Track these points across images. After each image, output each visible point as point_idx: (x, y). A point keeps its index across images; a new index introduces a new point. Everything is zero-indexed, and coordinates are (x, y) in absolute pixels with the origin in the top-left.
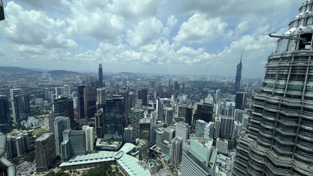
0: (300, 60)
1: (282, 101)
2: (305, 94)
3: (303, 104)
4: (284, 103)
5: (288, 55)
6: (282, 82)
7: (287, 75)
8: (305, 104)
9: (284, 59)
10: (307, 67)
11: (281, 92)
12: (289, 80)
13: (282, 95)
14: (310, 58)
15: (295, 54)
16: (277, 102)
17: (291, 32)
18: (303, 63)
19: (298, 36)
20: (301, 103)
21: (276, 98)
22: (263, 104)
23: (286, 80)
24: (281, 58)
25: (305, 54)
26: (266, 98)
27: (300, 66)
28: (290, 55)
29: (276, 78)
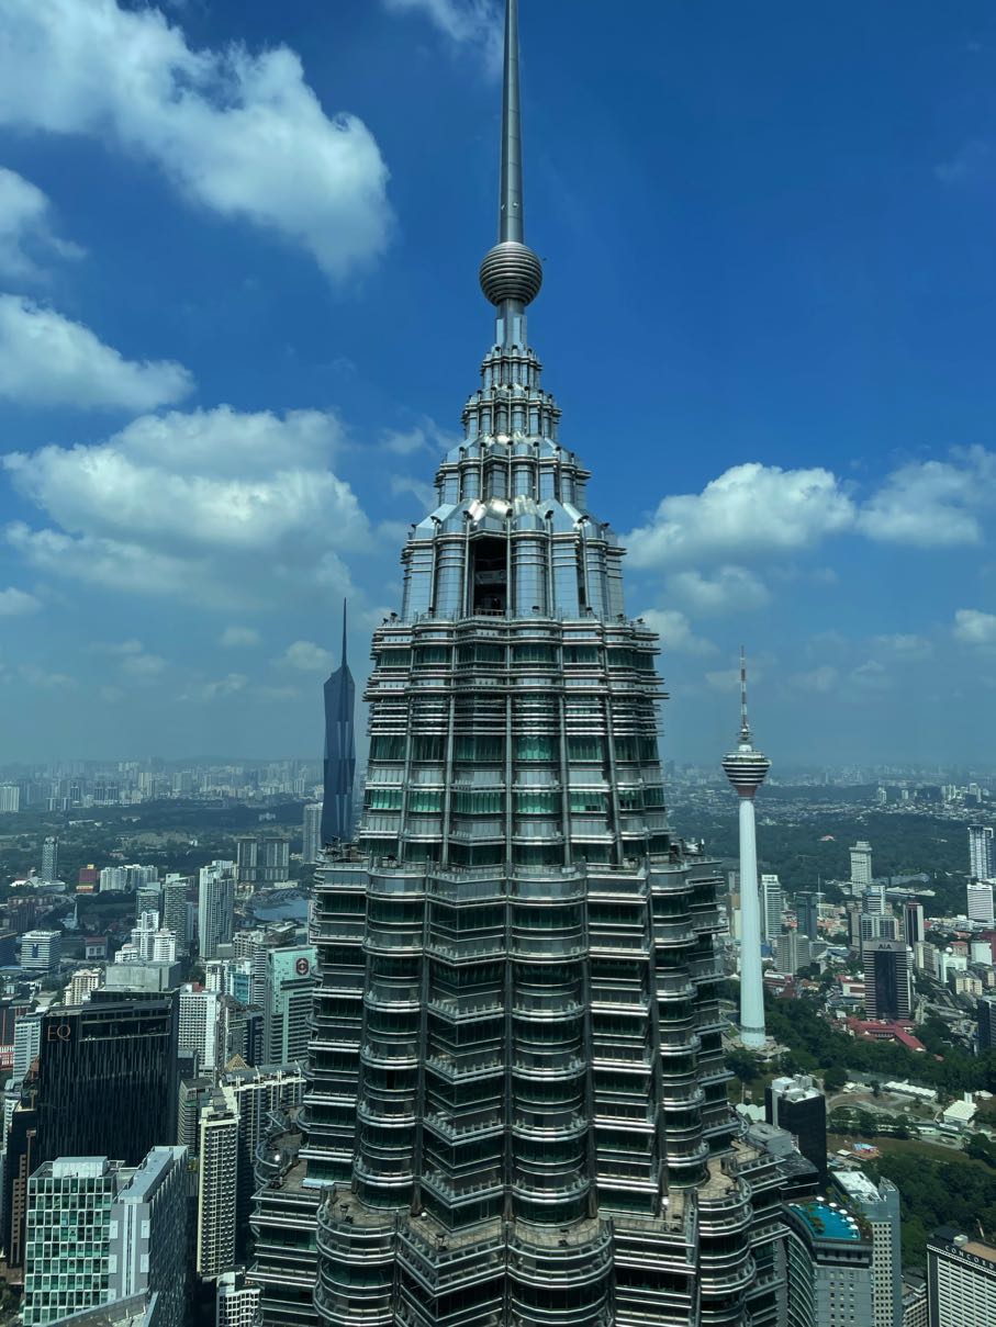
0: (479, 665)
1: (436, 885)
2: (513, 834)
3: (509, 887)
4: (443, 895)
5: (436, 636)
6: (430, 781)
7: (443, 739)
8: (515, 887)
9: (423, 652)
10: (502, 696)
11: (427, 834)
12: (454, 764)
13: (433, 850)
14: (509, 652)
15: (460, 632)
16: (413, 895)
17: (439, 521)
18: (489, 681)
19: (462, 543)
20: (502, 886)
21: (413, 871)
22: (362, 919)
23: (443, 765)
24: (415, 648)
25: (491, 633)
26: (372, 880)
27: (482, 696)
28: (443, 636)
29: (407, 759)
